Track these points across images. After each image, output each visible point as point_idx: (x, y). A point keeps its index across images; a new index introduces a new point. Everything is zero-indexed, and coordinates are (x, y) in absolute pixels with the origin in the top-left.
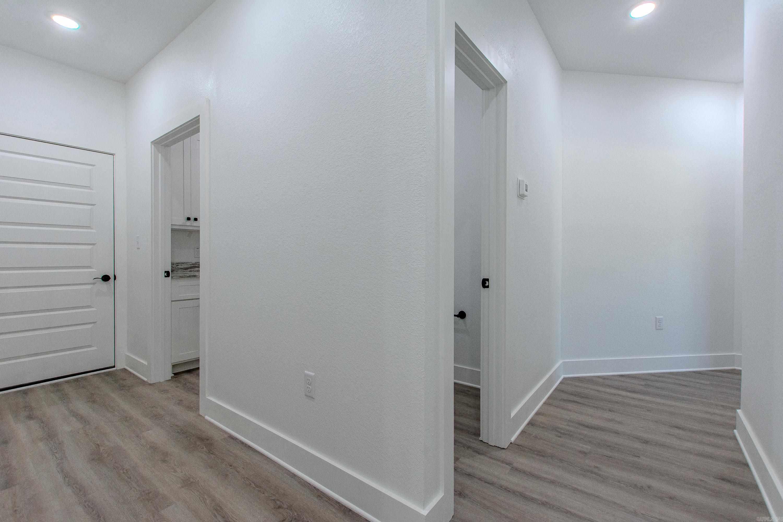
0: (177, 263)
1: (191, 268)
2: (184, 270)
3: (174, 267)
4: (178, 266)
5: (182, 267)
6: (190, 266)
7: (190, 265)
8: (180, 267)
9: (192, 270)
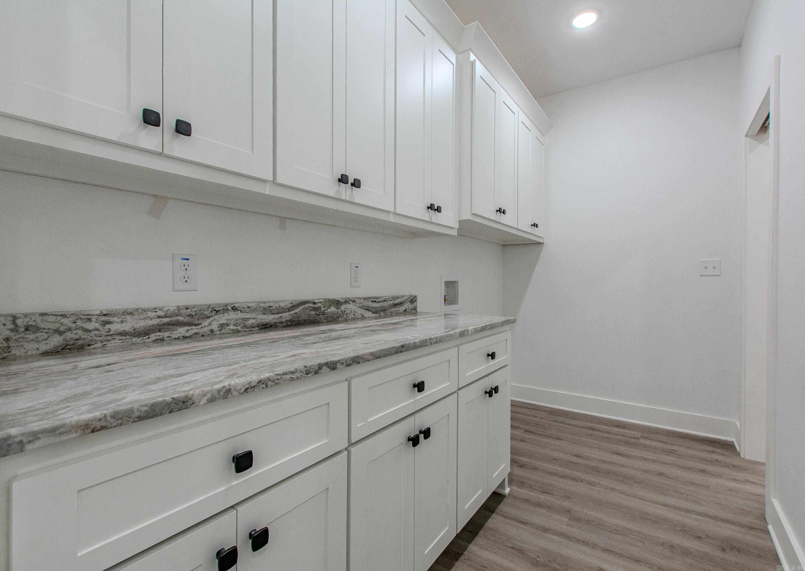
0: (105, 315)
1: (159, 328)
2: (135, 339)
3: (90, 331)
4: (108, 326)
5: (127, 327)
6: (156, 321)
7: (159, 317)
8: (116, 327)
9: (166, 334)
